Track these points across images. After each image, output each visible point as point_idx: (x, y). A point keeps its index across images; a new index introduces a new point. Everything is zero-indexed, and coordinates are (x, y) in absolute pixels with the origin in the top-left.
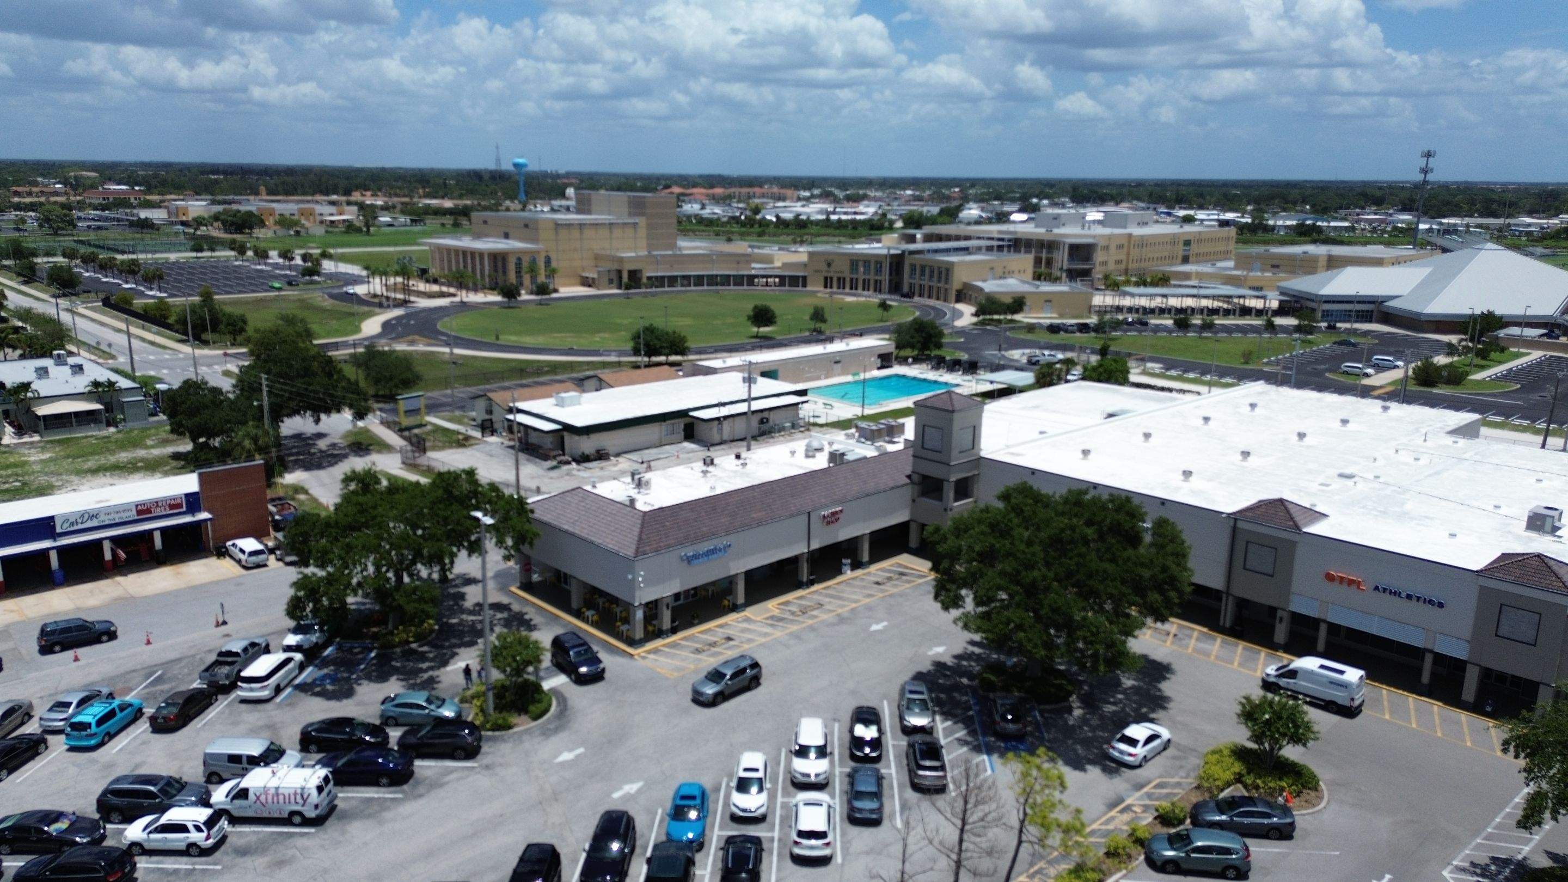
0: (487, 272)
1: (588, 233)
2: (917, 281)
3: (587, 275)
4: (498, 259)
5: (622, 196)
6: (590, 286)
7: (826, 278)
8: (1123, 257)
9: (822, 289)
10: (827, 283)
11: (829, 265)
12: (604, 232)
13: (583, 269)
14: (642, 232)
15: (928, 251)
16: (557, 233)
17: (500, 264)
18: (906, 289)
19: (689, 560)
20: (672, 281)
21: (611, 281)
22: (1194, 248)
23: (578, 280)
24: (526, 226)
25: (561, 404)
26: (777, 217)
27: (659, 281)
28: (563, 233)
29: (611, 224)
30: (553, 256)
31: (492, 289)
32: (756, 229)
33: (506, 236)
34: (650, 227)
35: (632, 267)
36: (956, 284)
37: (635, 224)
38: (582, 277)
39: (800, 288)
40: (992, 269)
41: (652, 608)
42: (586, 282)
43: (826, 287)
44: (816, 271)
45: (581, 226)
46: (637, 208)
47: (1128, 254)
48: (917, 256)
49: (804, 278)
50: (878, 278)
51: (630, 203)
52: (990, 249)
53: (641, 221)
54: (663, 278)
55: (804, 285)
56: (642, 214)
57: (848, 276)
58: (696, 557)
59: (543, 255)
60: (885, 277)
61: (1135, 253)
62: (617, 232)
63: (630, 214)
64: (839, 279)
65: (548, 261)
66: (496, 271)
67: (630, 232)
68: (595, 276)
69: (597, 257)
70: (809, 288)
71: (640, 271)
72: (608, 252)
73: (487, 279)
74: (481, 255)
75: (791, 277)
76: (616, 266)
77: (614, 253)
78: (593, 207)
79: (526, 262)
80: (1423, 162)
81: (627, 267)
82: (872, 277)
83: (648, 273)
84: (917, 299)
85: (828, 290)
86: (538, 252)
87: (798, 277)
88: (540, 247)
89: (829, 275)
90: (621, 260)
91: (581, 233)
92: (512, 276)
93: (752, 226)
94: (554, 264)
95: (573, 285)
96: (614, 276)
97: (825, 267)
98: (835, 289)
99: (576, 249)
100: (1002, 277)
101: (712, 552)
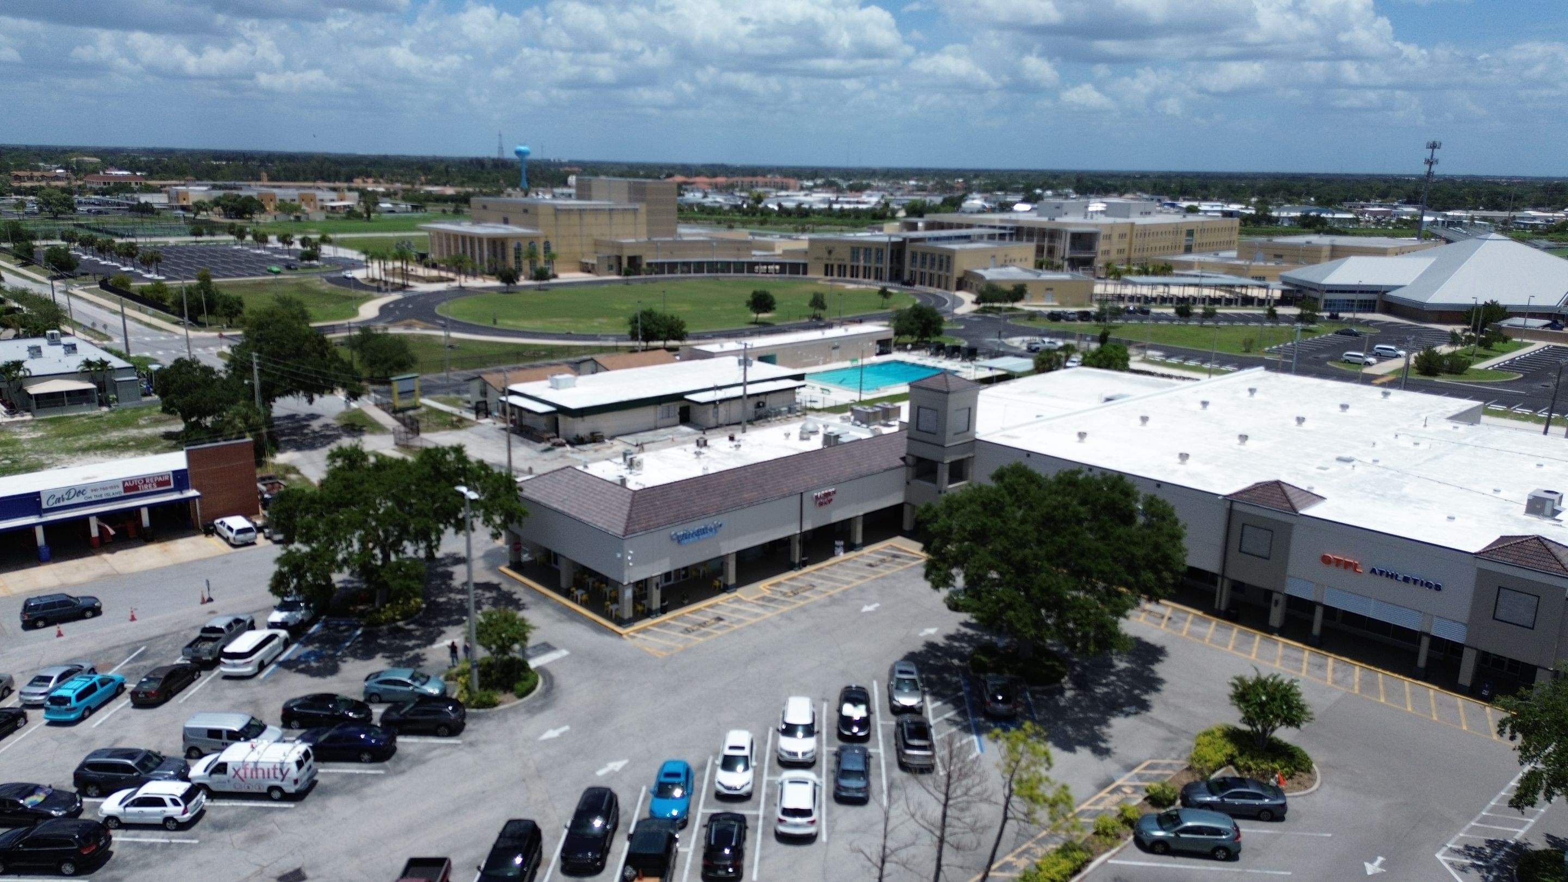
0: (486, 257)
1: (588, 218)
2: (918, 269)
3: (586, 261)
4: (498, 244)
5: (622, 183)
6: (589, 272)
7: (827, 266)
8: (1125, 246)
9: (822, 276)
10: (828, 270)
11: (830, 252)
12: (604, 218)
13: (583, 255)
14: (642, 218)
15: (930, 239)
16: (557, 218)
17: (499, 249)
18: (906, 277)
19: (679, 539)
20: (672, 267)
21: (611, 267)
22: (1197, 238)
23: (578, 266)
24: (526, 211)
25: (555, 386)
26: (780, 205)
27: (659, 268)
28: (563, 218)
29: (611, 210)
30: (553, 242)
31: (491, 274)
32: (759, 217)
33: (506, 221)
34: (649, 213)
35: (632, 254)
36: (957, 272)
37: (635, 210)
38: (582, 263)
39: (801, 276)
40: (994, 257)
41: (642, 587)
42: (586, 268)
43: (826, 274)
44: (818, 258)
45: (581, 211)
46: (637, 193)
47: (1131, 244)
48: (922, 244)
49: (805, 265)
50: (879, 265)
51: (631, 189)
52: (992, 237)
53: (642, 207)
54: (663, 264)
55: (805, 273)
56: (642, 200)
57: (848, 263)
58: (686, 536)
59: (542, 241)
60: (886, 265)
61: (1137, 242)
62: (617, 218)
63: (630, 200)
64: (840, 266)
65: (547, 246)
66: (495, 256)
67: (630, 218)
68: (595, 262)
69: (597, 243)
70: (809, 276)
71: (640, 257)
72: (607, 238)
73: (486, 265)
74: (480, 240)
75: (792, 265)
76: (615, 253)
77: (613, 239)
78: (594, 193)
79: (525, 247)
80: (1427, 153)
81: (627, 253)
82: (873, 264)
83: (647, 259)
84: (917, 287)
85: (829, 278)
86: (537, 238)
87: (798, 264)
88: (539, 232)
89: (829, 262)
90: (621, 246)
91: (581, 218)
92: (511, 262)
93: (754, 214)
94: (554, 250)
95: (573, 271)
96: (614, 262)
97: (826, 255)
98: (835, 277)
99: (575, 236)
100: (1003, 266)
101: (703, 531)
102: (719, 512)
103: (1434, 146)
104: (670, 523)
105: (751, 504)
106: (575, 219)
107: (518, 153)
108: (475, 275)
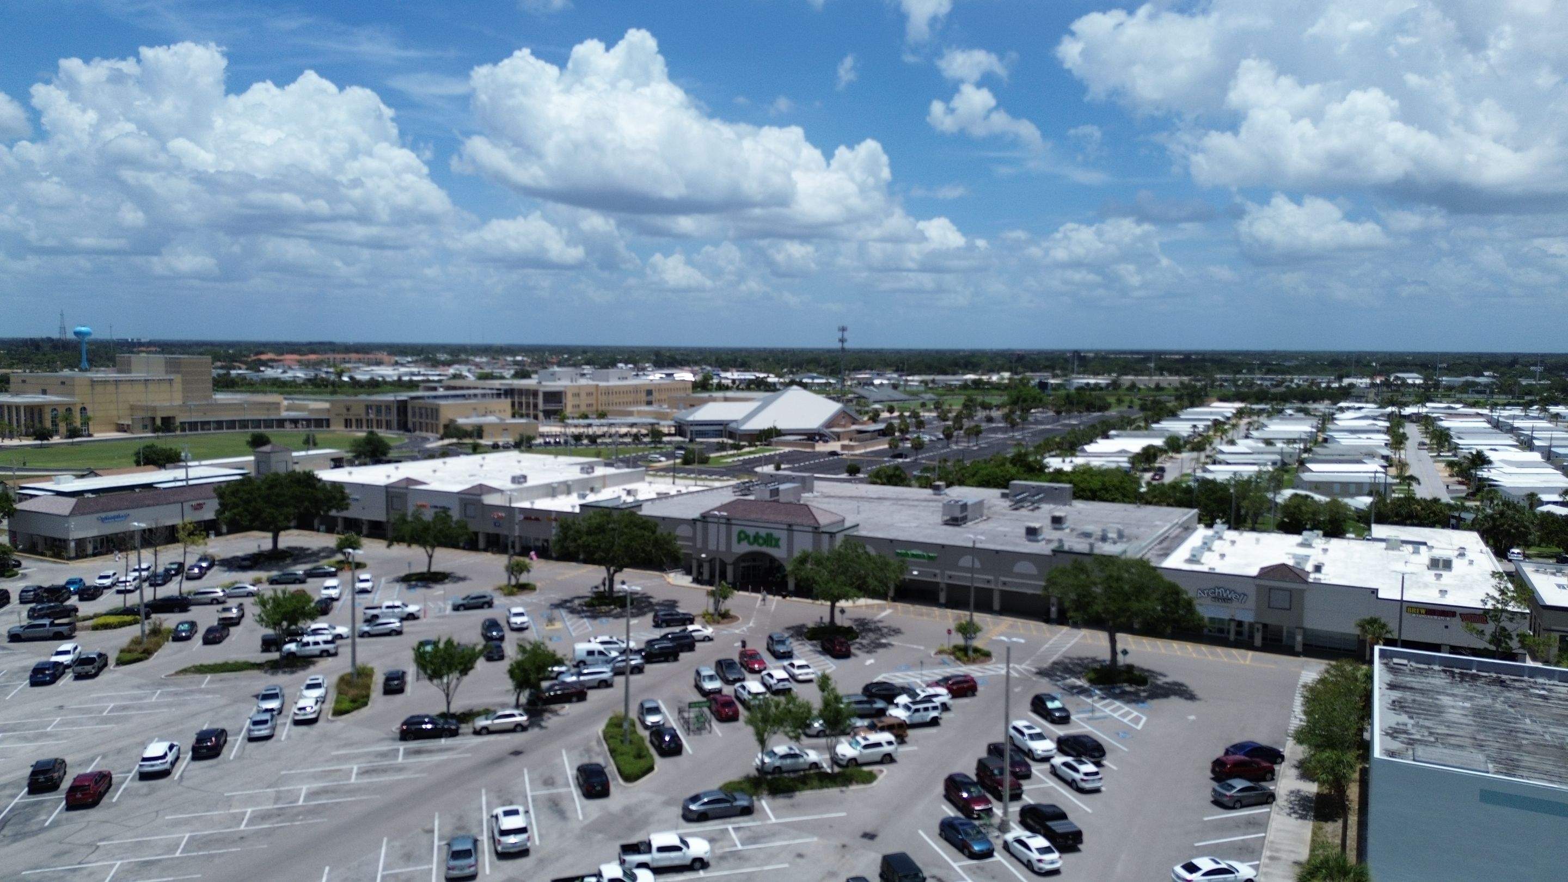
0: (23, 422)
1: (122, 388)
2: (417, 419)
3: (122, 422)
4: (34, 411)
5: (160, 358)
6: (125, 431)
7: (346, 420)
8: (594, 402)
9: (343, 428)
10: (348, 423)
11: (348, 410)
12: (140, 388)
13: (119, 418)
14: (178, 386)
15: (428, 397)
16: (93, 389)
17: (36, 416)
18: (410, 425)
19: (103, 520)
20: (205, 425)
21: (145, 427)
22: (656, 395)
23: (114, 427)
24: (63, 383)
25: (58, 483)
26: (351, 378)
27: (193, 426)
28: (99, 389)
29: (146, 380)
30: (89, 407)
31: (27, 435)
32: (330, 388)
33: (44, 392)
34: (185, 382)
35: (165, 415)
36: (443, 420)
37: (171, 381)
38: (118, 424)
39: (325, 429)
40: (475, 409)
41: (80, 543)
42: (121, 428)
43: (346, 427)
44: (338, 415)
45: (117, 382)
46: (173, 367)
47: (597, 401)
48: (420, 401)
49: (328, 420)
50: (388, 418)
51: (166, 363)
52: (484, 395)
53: (177, 378)
54: (196, 423)
55: (328, 426)
56: (178, 372)
57: (364, 417)
58: (106, 518)
59: (78, 408)
60: (394, 417)
61: (603, 398)
62: (151, 387)
63: (167, 372)
64: (357, 420)
65: (83, 409)
66: (33, 420)
67: (165, 387)
68: (130, 423)
69: (132, 408)
70: (332, 428)
71: (174, 418)
72: (144, 403)
73: (23, 428)
74: (18, 407)
75: (316, 420)
76: (150, 414)
77: (149, 404)
78: (133, 368)
79: (62, 411)
80: (839, 335)
81: (159, 415)
82: (383, 418)
83: (179, 419)
84: (417, 433)
85: (349, 429)
86: (74, 404)
87: (322, 420)
88: (76, 399)
89: (349, 417)
90: (154, 409)
91: (117, 388)
92: (48, 424)
93: (326, 386)
94: (90, 414)
95: (110, 431)
96: (149, 423)
97: (345, 411)
98: (354, 428)
99: (111, 401)
100: (484, 416)
101: (118, 517)
102: (128, 508)
103: (843, 329)
104: (97, 512)
105: (149, 506)
106: (111, 388)
107: (76, 333)
108: (11, 437)
